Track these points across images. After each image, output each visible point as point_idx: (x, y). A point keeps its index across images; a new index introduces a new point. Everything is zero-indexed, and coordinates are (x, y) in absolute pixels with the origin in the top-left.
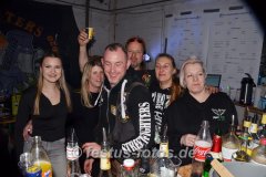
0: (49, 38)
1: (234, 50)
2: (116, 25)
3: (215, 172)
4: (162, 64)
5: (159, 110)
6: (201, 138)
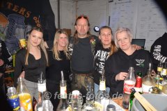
0: (35, 18)
1: (154, 22)
2: (77, 9)
3: (137, 101)
4: (106, 33)
5: (103, 62)
6: (129, 79)
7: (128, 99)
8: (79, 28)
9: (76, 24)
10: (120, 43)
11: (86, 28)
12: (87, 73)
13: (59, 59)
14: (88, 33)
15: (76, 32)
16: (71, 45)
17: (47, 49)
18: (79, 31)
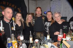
3: (64, 44)
4: (49, 14)
5: (48, 27)
6: (60, 34)
7: (59, 43)
8: (37, 12)
9: (36, 11)
10: (56, 19)
11: (40, 12)
12: (41, 32)
13: (29, 26)
14: (41, 14)
15: (36, 14)
16: (34, 20)
17: (24, 22)
18: (37, 14)
